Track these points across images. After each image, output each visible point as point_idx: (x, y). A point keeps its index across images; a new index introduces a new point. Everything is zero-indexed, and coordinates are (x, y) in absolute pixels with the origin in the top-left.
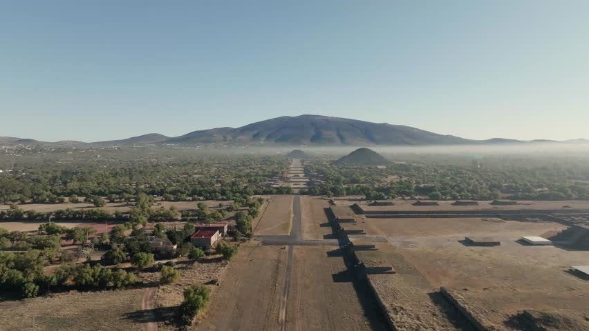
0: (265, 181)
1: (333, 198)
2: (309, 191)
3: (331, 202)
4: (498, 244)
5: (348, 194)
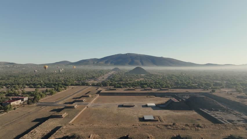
4: (133, 106)
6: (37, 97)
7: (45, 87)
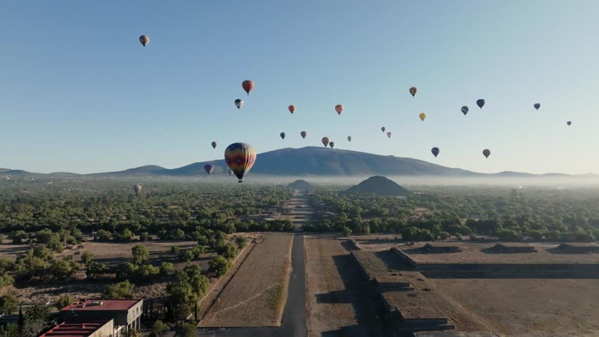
0: (257, 212)
1: (352, 238)
2: (316, 228)
3: (350, 245)
5: (372, 232)
6: (186, 298)
7: (154, 237)
